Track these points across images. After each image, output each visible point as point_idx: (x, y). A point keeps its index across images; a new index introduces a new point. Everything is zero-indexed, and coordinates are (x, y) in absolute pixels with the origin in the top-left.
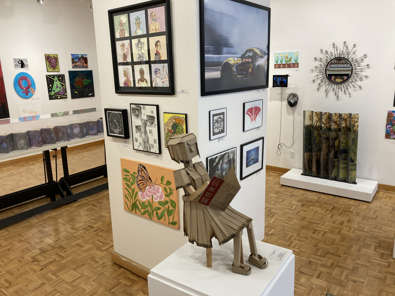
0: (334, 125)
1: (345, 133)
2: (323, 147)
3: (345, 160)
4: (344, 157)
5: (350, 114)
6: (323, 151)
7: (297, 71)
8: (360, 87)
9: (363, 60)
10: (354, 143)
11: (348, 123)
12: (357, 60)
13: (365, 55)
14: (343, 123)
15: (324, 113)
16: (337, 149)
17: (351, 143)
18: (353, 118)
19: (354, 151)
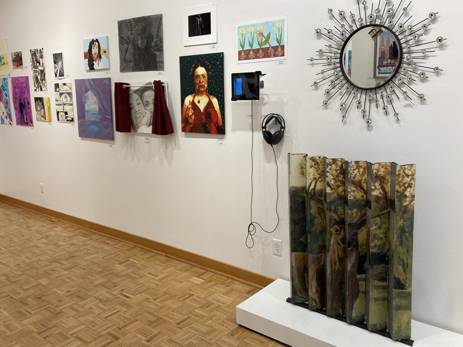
0: (354, 191)
1: (381, 213)
2: (332, 243)
3: (383, 279)
4: (381, 273)
5: (394, 165)
6: (330, 253)
7: (281, 63)
8: (421, 97)
9: (429, 27)
10: (404, 239)
11: (388, 188)
12: (414, 29)
13: (432, 15)
14: (375, 187)
15: (331, 161)
16: (363, 250)
17: (395, 239)
18: (399, 174)
19: (403, 262)
